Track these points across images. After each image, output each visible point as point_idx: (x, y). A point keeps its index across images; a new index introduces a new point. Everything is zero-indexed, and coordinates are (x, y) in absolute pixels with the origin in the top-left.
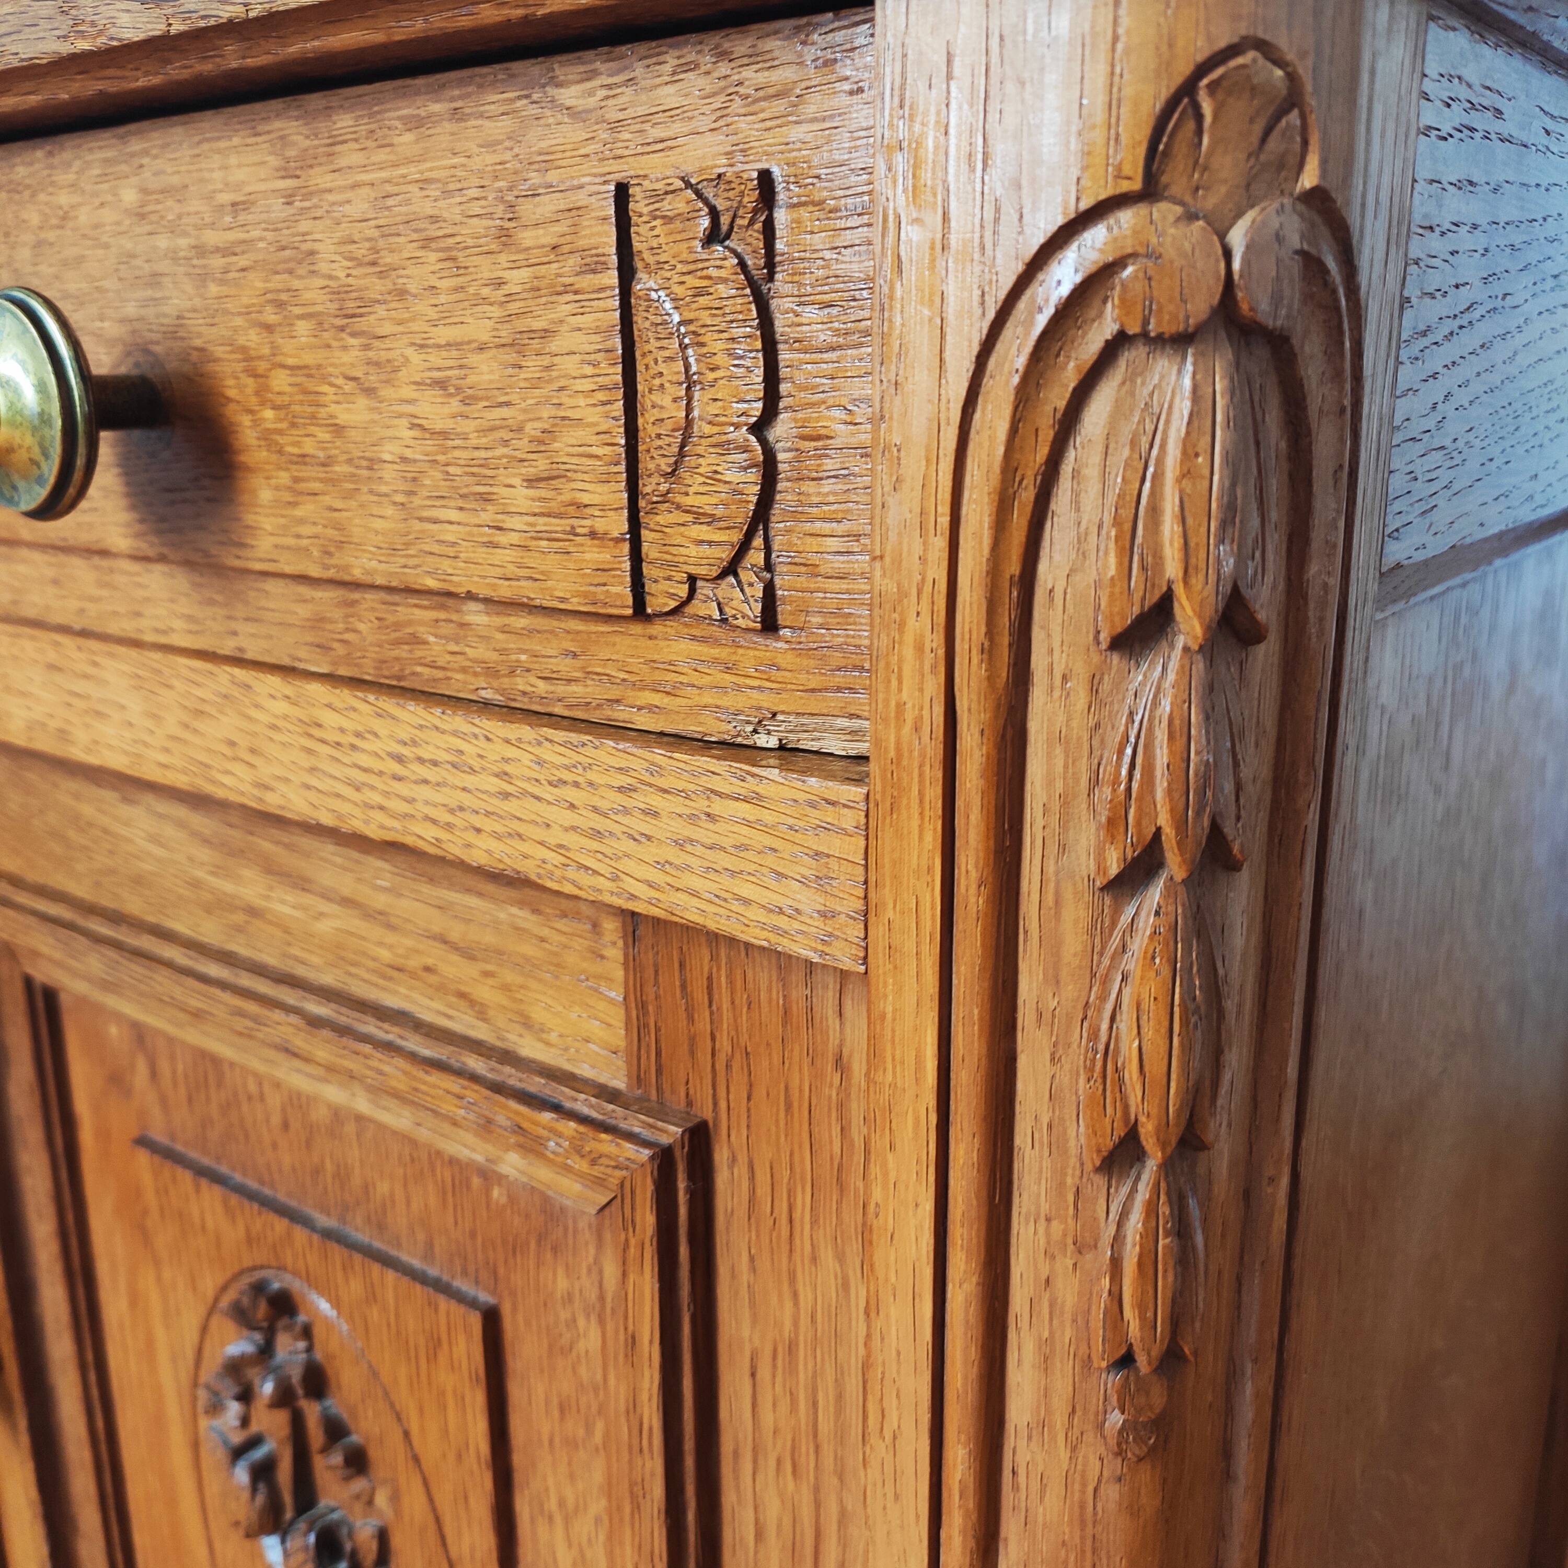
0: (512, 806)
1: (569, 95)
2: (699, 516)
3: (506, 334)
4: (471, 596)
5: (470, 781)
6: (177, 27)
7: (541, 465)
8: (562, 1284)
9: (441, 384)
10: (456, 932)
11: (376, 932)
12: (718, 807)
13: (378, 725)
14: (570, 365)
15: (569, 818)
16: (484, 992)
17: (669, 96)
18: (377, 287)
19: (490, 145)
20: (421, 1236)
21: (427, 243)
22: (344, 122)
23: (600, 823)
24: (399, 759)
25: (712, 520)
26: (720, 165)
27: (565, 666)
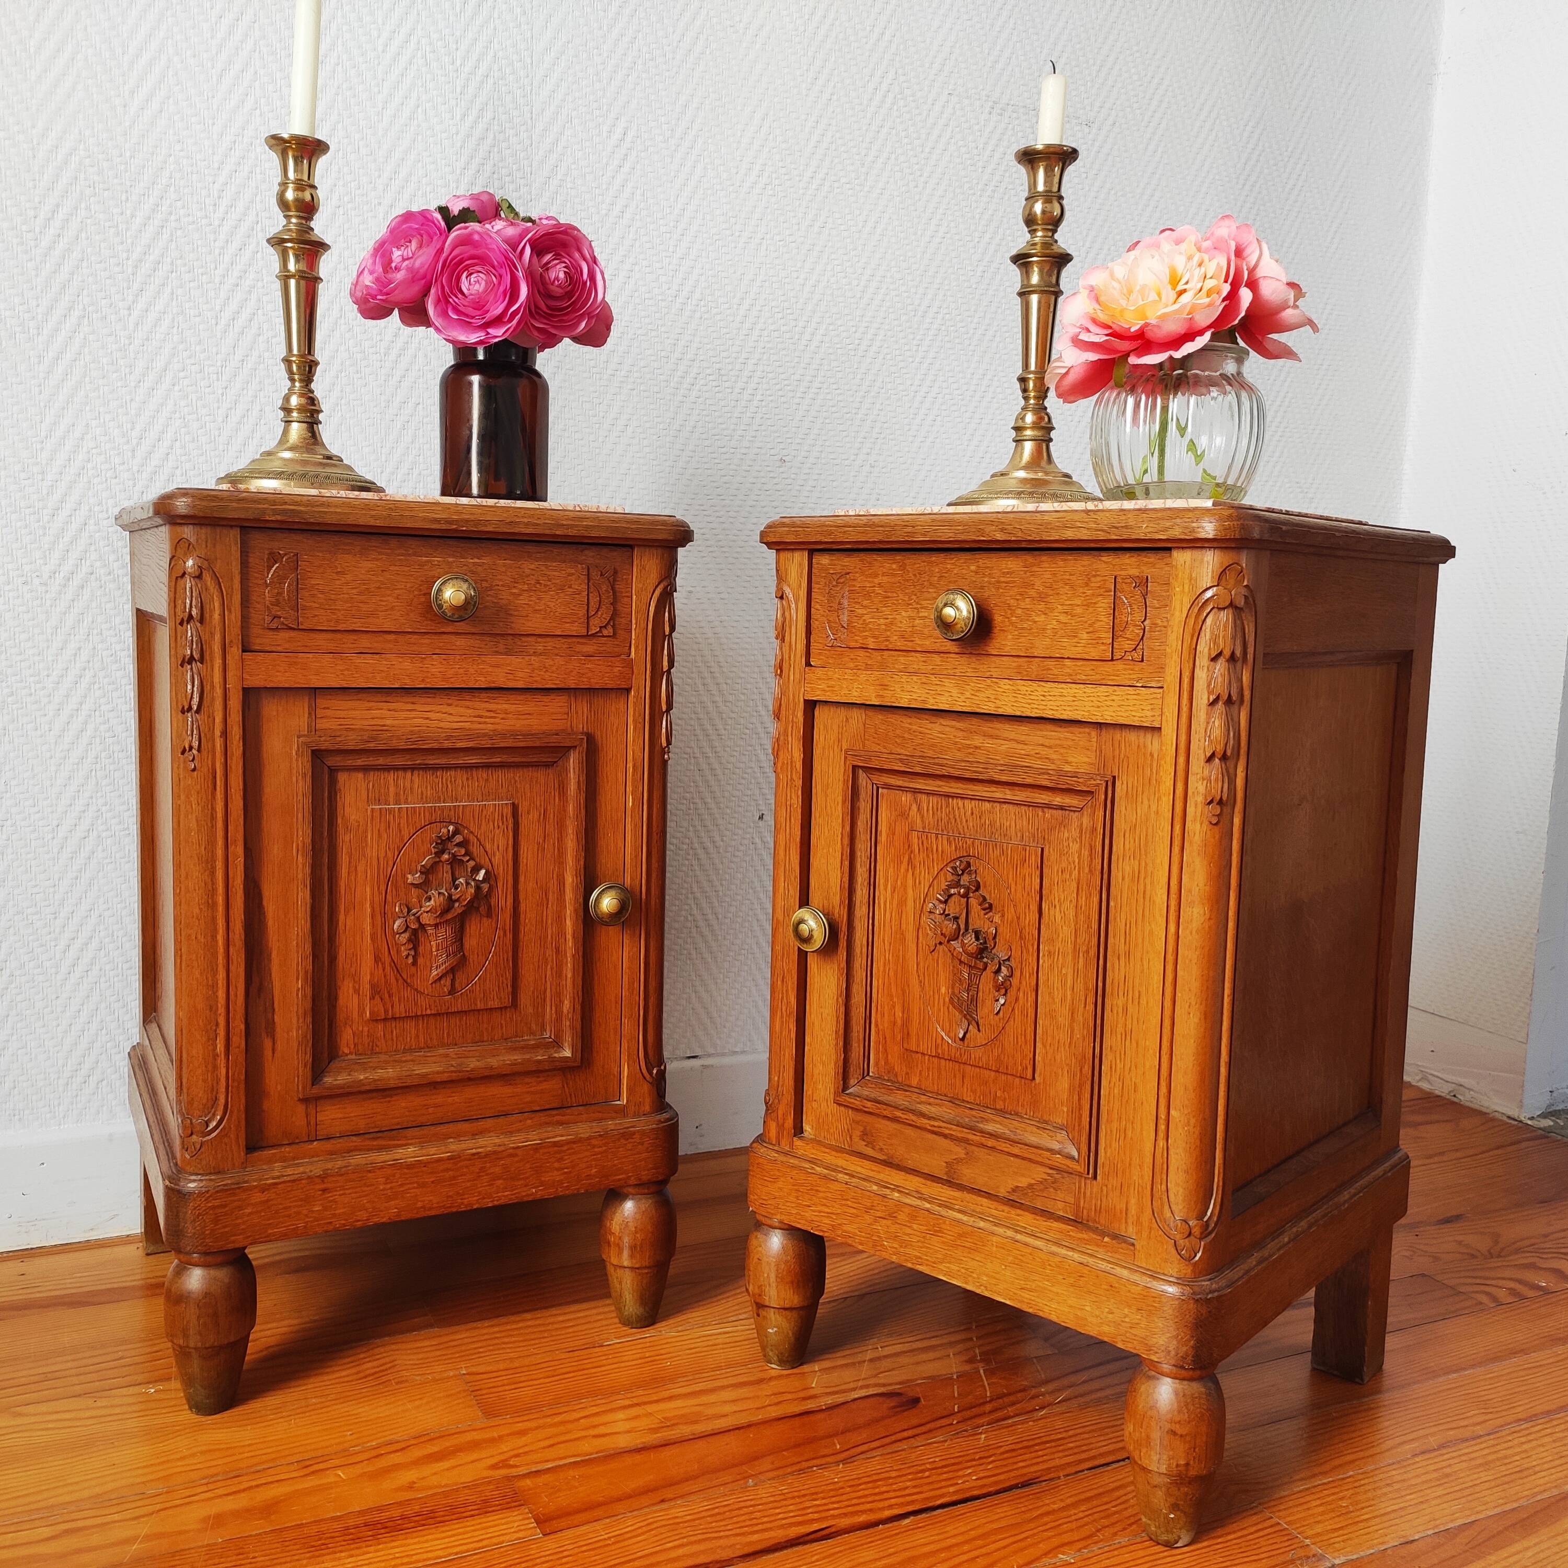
0: (1076, 703)
1: (1103, 559)
2: (1128, 639)
3: (1085, 603)
4: (1068, 658)
5: (1064, 699)
6: (1013, 539)
7: (1091, 629)
8: (1066, 835)
9: (1066, 613)
10: (1047, 742)
11: (1020, 746)
12: (1129, 697)
13: (1038, 688)
14: (1101, 609)
15: (1091, 704)
16: (1054, 756)
17: (1127, 561)
18: (1051, 592)
19: (1083, 566)
20: (1019, 835)
21: (1066, 584)
22: (1044, 558)
23: (1100, 704)
24: (1044, 696)
25: (1131, 640)
26: (1138, 574)
27: (1091, 673)
